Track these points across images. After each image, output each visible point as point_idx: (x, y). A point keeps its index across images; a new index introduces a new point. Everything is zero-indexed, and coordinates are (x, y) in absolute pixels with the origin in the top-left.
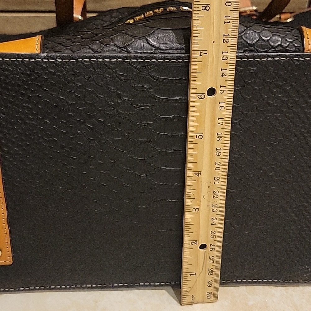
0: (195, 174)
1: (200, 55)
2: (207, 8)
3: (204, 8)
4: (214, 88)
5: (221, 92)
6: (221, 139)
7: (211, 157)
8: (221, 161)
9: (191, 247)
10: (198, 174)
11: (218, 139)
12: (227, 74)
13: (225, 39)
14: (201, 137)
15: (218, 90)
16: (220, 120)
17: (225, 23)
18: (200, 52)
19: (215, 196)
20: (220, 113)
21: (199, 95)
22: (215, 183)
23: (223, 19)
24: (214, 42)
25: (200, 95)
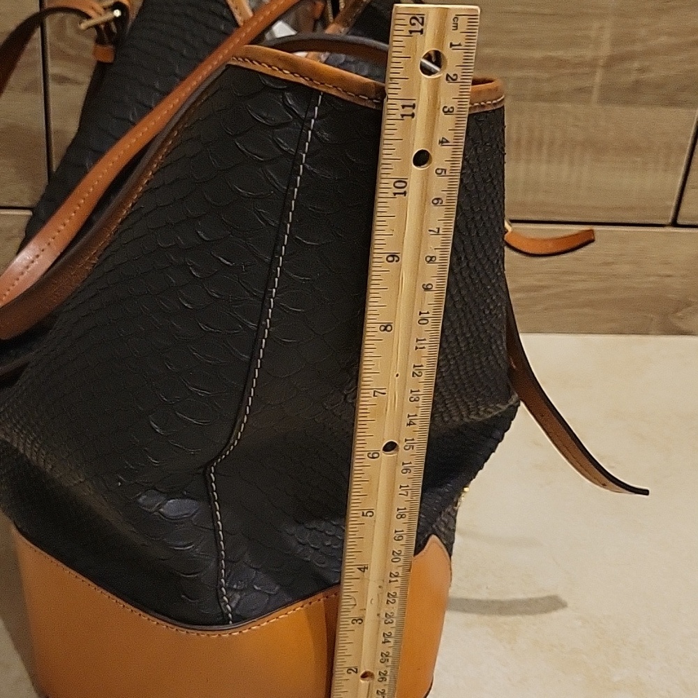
0: (360, 569)
1: (374, 396)
2: (389, 328)
3: (383, 328)
4: (395, 441)
5: (407, 448)
6: (404, 516)
7: (387, 543)
8: (403, 548)
9: (347, 676)
10: (363, 569)
11: (399, 516)
12: (417, 422)
13: (417, 372)
14: (371, 514)
15: (401, 446)
16: (402, 488)
17: (416, 348)
18: (375, 392)
19: (391, 600)
20: (403, 479)
21: (369, 453)
22: (390, 582)
23: (414, 344)
24: (397, 375)
25: (372, 452)
